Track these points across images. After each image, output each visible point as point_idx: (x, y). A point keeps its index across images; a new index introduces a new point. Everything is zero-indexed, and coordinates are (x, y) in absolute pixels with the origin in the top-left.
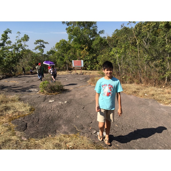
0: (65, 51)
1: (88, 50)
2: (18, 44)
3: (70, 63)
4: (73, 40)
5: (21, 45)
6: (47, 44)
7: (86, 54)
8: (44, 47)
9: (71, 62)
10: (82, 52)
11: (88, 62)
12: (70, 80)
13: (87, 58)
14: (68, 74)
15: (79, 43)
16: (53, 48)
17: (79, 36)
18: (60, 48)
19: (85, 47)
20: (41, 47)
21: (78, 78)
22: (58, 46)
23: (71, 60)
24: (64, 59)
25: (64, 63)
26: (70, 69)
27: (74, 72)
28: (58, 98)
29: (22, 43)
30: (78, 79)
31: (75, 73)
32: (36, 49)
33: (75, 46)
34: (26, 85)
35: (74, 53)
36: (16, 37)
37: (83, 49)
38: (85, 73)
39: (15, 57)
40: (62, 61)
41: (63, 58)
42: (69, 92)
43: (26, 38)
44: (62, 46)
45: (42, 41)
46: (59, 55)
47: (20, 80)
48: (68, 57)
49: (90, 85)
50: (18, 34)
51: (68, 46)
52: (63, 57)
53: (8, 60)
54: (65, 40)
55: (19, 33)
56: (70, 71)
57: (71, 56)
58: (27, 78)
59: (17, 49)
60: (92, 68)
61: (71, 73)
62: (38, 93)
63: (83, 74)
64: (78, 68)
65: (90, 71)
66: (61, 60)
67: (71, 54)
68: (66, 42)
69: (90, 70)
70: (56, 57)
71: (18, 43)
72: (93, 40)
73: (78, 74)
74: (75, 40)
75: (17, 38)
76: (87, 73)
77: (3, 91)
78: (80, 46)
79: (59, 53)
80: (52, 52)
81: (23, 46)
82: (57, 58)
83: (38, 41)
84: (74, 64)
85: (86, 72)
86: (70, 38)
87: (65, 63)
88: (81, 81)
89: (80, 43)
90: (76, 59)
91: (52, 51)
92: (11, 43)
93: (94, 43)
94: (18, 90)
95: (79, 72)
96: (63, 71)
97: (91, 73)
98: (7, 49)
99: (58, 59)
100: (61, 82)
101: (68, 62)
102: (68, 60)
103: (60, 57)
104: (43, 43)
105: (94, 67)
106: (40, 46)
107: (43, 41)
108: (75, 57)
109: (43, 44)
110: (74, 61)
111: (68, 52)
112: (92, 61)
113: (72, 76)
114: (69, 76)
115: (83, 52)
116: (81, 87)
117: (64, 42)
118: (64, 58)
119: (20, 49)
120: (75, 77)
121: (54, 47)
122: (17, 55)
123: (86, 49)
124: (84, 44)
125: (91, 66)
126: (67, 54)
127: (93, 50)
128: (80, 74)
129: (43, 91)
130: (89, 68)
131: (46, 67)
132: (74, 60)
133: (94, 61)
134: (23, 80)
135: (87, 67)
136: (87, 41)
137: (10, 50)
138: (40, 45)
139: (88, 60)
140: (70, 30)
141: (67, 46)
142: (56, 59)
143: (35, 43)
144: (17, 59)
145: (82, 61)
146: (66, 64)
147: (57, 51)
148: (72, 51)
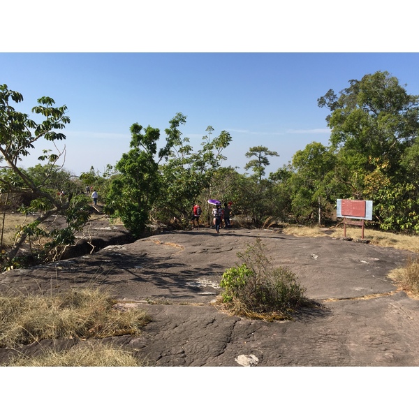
0: (319, 173)
1: (389, 172)
2: (206, 152)
3: (329, 206)
4: (342, 143)
5: (211, 156)
6: (274, 156)
7: (380, 184)
8: (266, 162)
9: (333, 202)
10: (369, 177)
11: (386, 207)
12: (327, 259)
13: (383, 194)
14: (320, 235)
15: (362, 153)
16: (287, 165)
17: (364, 132)
18: (304, 164)
19: (381, 163)
20: (260, 162)
21: (355, 257)
22: (300, 159)
23: (332, 197)
24: (312, 194)
25: (310, 205)
26: (329, 223)
27: (338, 232)
28: (275, 345)
29: (215, 151)
30: (354, 259)
31: (342, 236)
32: (248, 166)
33: (349, 160)
34: (195, 261)
35: (345, 180)
36: (204, 138)
37: (372, 168)
38: (374, 239)
39: (193, 183)
40: (308, 198)
41: (310, 191)
42: (322, 316)
43: (225, 140)
44: (311, 160)
45: (264, 149)
46: (300, 182)
47: (189, 242)
48: (326, 189)
49: (404, 295)
50: (208, 132)
51: (328, 158)
52: (312, 188)
53: (178, 189)
54: (320, 145)
55: (210, 128)
56: (326, 227)
57: (334, 187)
58: (209, 236)
59: (201, 164)
60: (399, 225)
61: (331, 236)
62: (214, 301)
63: (368, 242)
64: (353, 223)
65: (392, 236)
66: (305, 195)
67: (335, 181)
68: (323, 149)
69: (389, 230)
70: (293, 187)
71: (205, 150)
72: (407, 144)
73: (350, 240)
74: (350, 145)
75: (205, 140)
76: (384, 241)
77: (131, 272)
78: (364, 159)
79: (301, 177)
80: (283, 174)
81: (215, 157)
82: (294, 189)
83: (255, 150)
84: (341, 208)
85: (380, 238)
86: (336, 139)
87: (315, 205)
88: (364, 267)
89: (365, 151)
90: (348, 196)
91: (282, 172)
92: (190, 152)
93: (411, 153)
94: (170, 275)
95: (355, 233)
96: (307, 226)
97: (395, 241)
98: (179, 164)
99: (296, 192)
100: (294, 274)
101: (323, 201)
102: (324, 196)
103: (302, 188)
104: (266, 154)
105: (404, 222)
106: (257, 161)
107: (267, 149)
108: (346, 191)
109: (266, 156)
110: (342, 202)
111: (326, 177)
112: (400, 204)
113: (332, 244)
114: (325, 246)
115: (373, 177)
116: (367, 298)
117: (318, 149)
118: (313, 190)
119: (208, 166)
120: (343, 251)
121: (291, 164)
122: (197, 179)
123: (382, 170)
124: (377, 155)
125: (394, 218)
126: (324, 181)
127: (404, 171)
128: (360, 242)
129: (231, 300)
130: (387, 223)
131: (261, 212)
132: (341, 197)
133: (407, 204)
134: (196, 243)
135: (383, 222)
136: (386, 147)
137: (186, 166)
138: (258, 159)
139: (385, 202)
140: (339, 119)
141: (325, 159)
142: (291, 192)
143: (247, 154)
144: (196, 188)
145: (370, 204)
146: (318, 207)
147: (296, 172)
148: (339, 174)
